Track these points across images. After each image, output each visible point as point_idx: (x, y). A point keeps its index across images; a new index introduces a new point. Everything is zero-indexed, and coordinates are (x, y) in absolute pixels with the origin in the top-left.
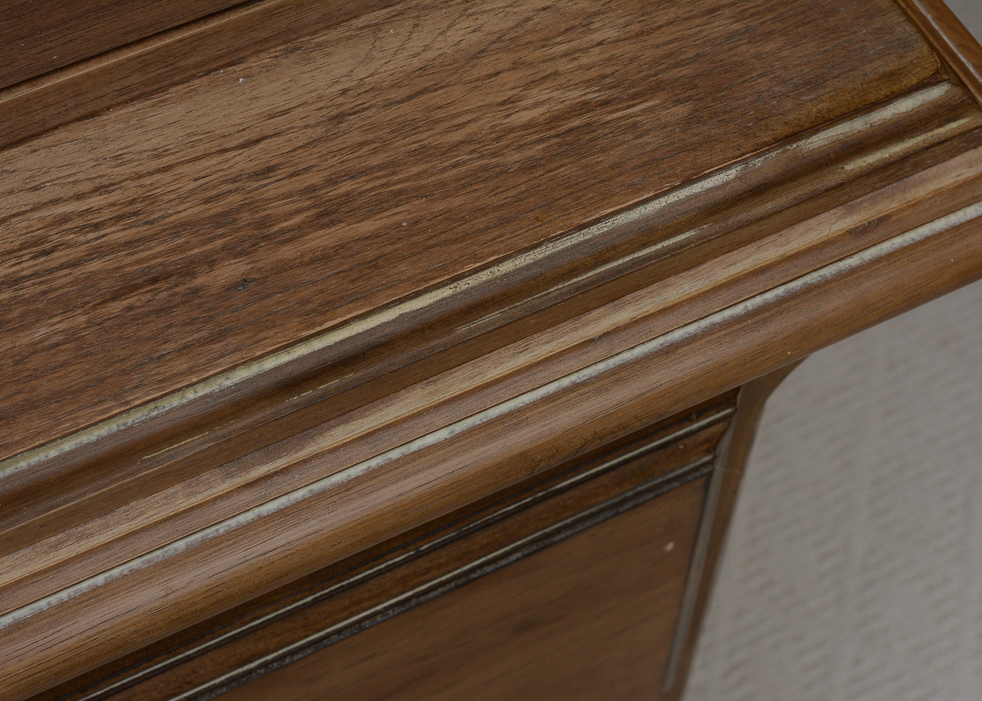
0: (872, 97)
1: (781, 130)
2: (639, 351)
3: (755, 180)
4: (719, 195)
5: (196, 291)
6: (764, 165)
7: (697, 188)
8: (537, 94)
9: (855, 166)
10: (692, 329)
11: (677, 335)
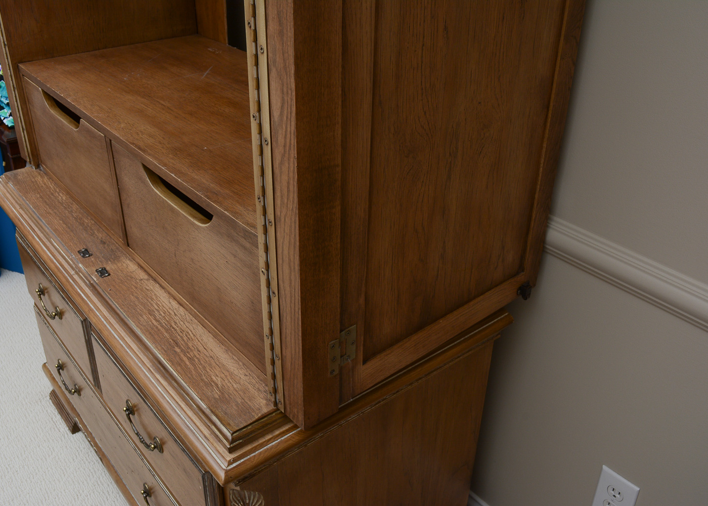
0: (223, 422)
1: (214, 410)
2: (178, 411)
3: (205, 411)
4: (201, 406)
5: (174, 347)
6: (208, 411)
7: (200, 401)
8: (219, 379)
9: (213, 427)
10: (183, 418)
11: (182, 416)
